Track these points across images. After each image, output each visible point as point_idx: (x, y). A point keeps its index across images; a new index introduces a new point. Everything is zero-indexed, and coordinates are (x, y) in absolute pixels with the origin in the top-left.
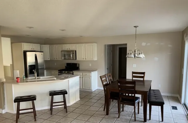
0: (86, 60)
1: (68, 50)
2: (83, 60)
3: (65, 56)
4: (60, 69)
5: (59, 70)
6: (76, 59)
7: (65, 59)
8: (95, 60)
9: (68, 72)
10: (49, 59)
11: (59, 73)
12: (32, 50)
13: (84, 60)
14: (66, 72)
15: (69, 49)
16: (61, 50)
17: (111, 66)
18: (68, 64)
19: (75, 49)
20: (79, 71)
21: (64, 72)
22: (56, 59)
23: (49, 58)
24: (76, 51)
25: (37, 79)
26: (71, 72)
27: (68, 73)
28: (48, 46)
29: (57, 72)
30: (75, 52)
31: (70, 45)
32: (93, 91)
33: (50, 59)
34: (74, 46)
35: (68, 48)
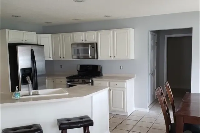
0: (115, 59)
1: (84, 42)
2: (110, 59)
3: (78, 53)
4: (69, 76)
5: (67, 78)
6: (97, 58)
7: (78, 58)
8: (131, 59)
9: (83, 81)
10: (51, 59)
11: (67, 82)
12: (23, 42)
13: (112, 58)
14: (80, 80)
15: (86, 40)
16: (72, 43)
17: (156, 70)
18: (82, 67)
19: (96, 41)
20: (101, 78)
21: (76, 80)
22: (62, 58)
23: (51, 56)
24: (97, 43)
25: (33, 95)
26: (87, 81)
27: (84, 83)
28: (50, 35)
29: (64, 81)
30: (95, 45)
31: (88, 33)
32: (129, 115)
33: (53, 58)
34: (94, 34)
35: (83, 40)
